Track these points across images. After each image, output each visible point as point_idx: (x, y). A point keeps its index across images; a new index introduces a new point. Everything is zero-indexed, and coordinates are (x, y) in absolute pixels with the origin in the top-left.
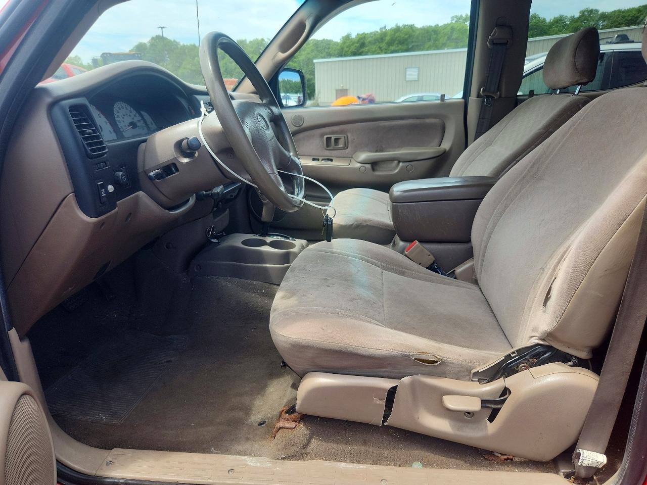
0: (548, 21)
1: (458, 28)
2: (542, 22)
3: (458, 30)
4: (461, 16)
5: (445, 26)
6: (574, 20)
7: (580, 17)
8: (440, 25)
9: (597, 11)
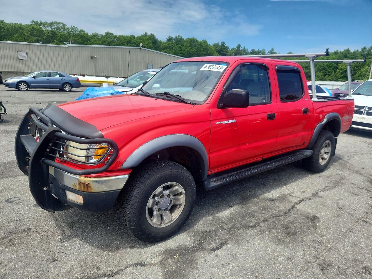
0: (89, 34)
1: (37, 29)
2: (87, 35)
3: (37, 30)
4: (37, 21)
5: (28, 26)
6: (103, 37)
7: (105, 36)
8: (23, 24)
9: (113, 34)
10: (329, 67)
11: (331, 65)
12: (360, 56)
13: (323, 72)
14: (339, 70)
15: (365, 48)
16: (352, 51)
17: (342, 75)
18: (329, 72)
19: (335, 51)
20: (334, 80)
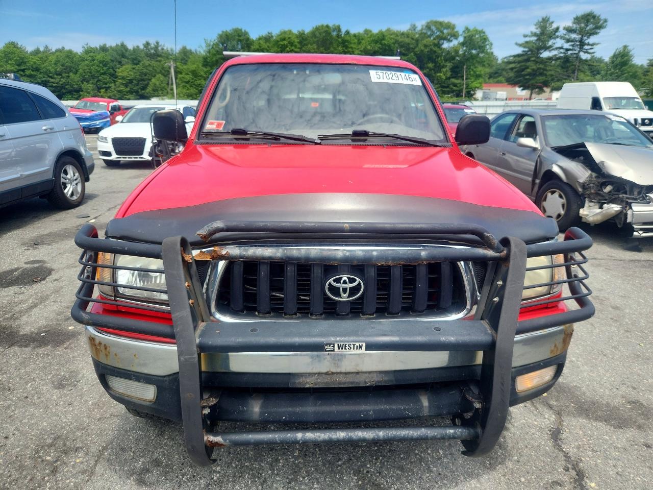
10: (101, 75)
11: (103, 70)
12: (146, 57)
13: (92, 83)
14: (120, 79)
15: (148, 44)
16: (130, 46)
17: (128, 89)
18: (106, 84)
19: (102, 45)
20: (116, 98)
